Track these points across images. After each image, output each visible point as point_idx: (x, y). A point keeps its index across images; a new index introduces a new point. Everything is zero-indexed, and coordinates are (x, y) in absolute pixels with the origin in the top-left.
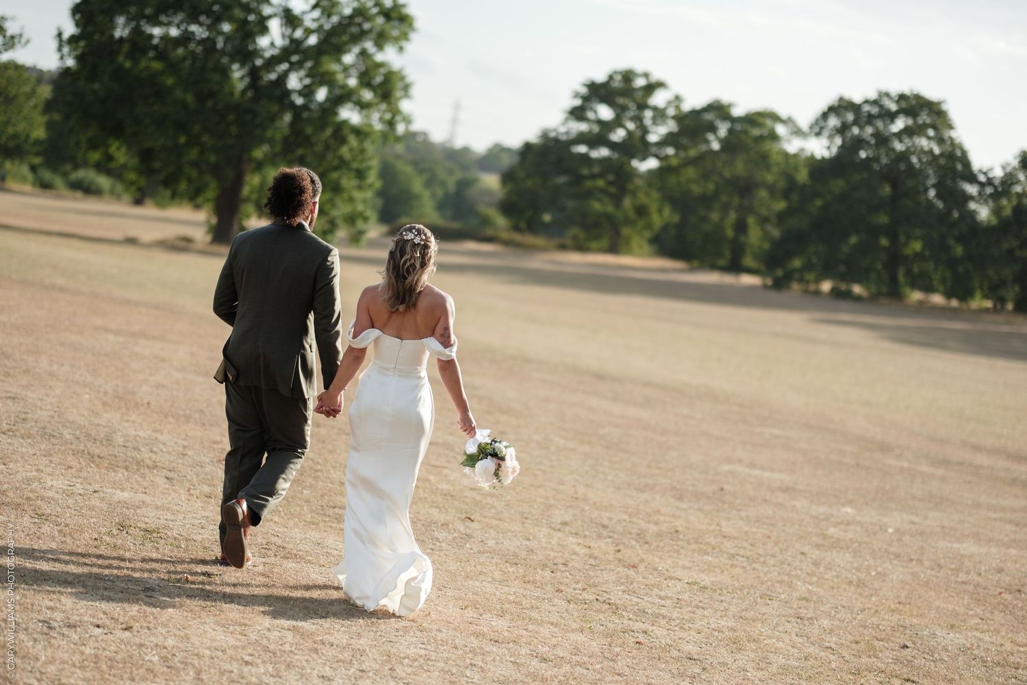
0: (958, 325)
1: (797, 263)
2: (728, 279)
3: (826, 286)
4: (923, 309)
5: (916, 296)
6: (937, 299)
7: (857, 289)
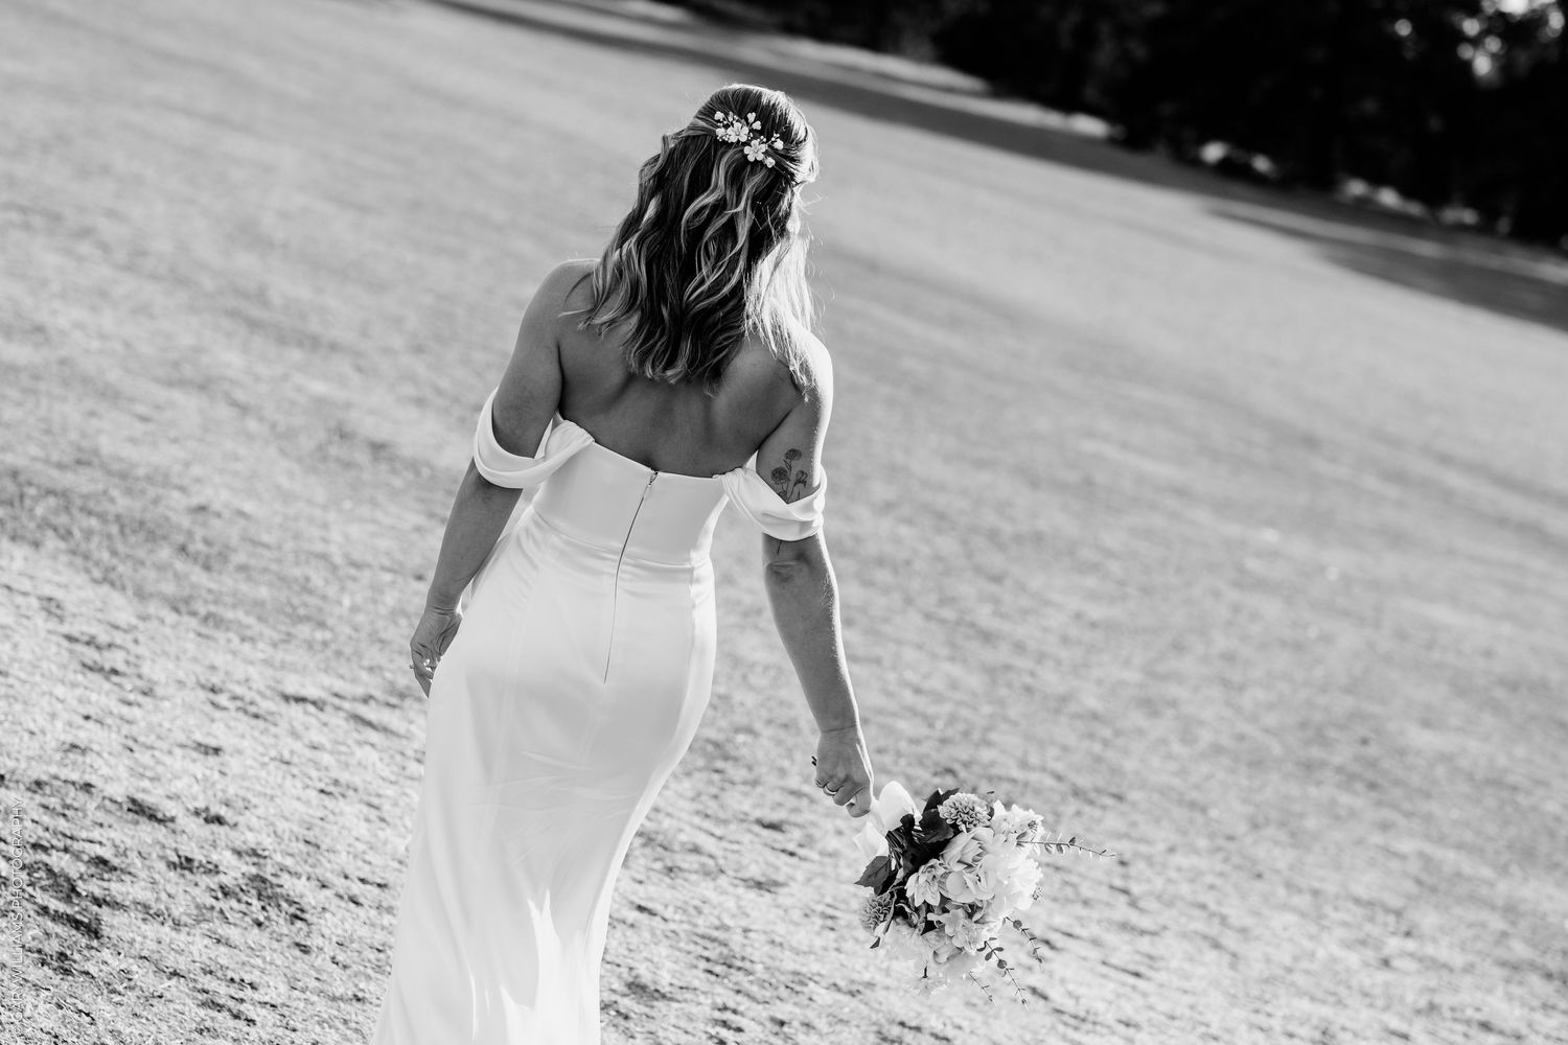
0: (1427, 249)
1: (1167, 109)
2: (1052, 120)
3: (1214, 152)
4: (1364, 213)
5: (1356, 188)
6: (1388, 198)
7: (1262, 164)
